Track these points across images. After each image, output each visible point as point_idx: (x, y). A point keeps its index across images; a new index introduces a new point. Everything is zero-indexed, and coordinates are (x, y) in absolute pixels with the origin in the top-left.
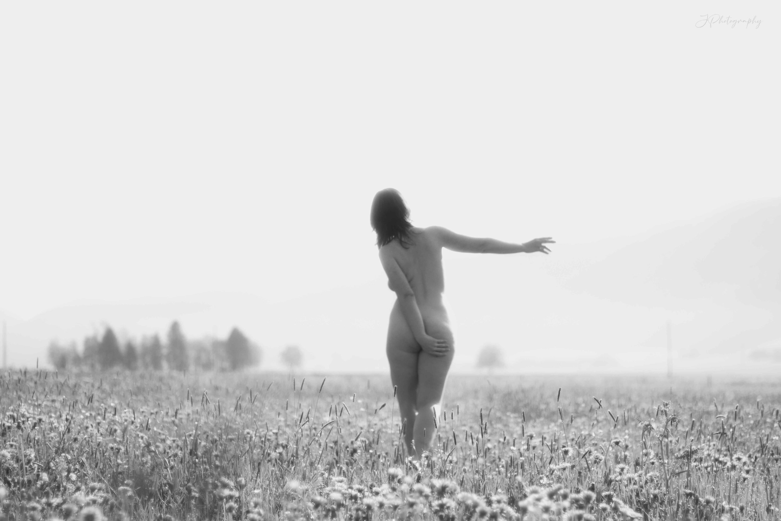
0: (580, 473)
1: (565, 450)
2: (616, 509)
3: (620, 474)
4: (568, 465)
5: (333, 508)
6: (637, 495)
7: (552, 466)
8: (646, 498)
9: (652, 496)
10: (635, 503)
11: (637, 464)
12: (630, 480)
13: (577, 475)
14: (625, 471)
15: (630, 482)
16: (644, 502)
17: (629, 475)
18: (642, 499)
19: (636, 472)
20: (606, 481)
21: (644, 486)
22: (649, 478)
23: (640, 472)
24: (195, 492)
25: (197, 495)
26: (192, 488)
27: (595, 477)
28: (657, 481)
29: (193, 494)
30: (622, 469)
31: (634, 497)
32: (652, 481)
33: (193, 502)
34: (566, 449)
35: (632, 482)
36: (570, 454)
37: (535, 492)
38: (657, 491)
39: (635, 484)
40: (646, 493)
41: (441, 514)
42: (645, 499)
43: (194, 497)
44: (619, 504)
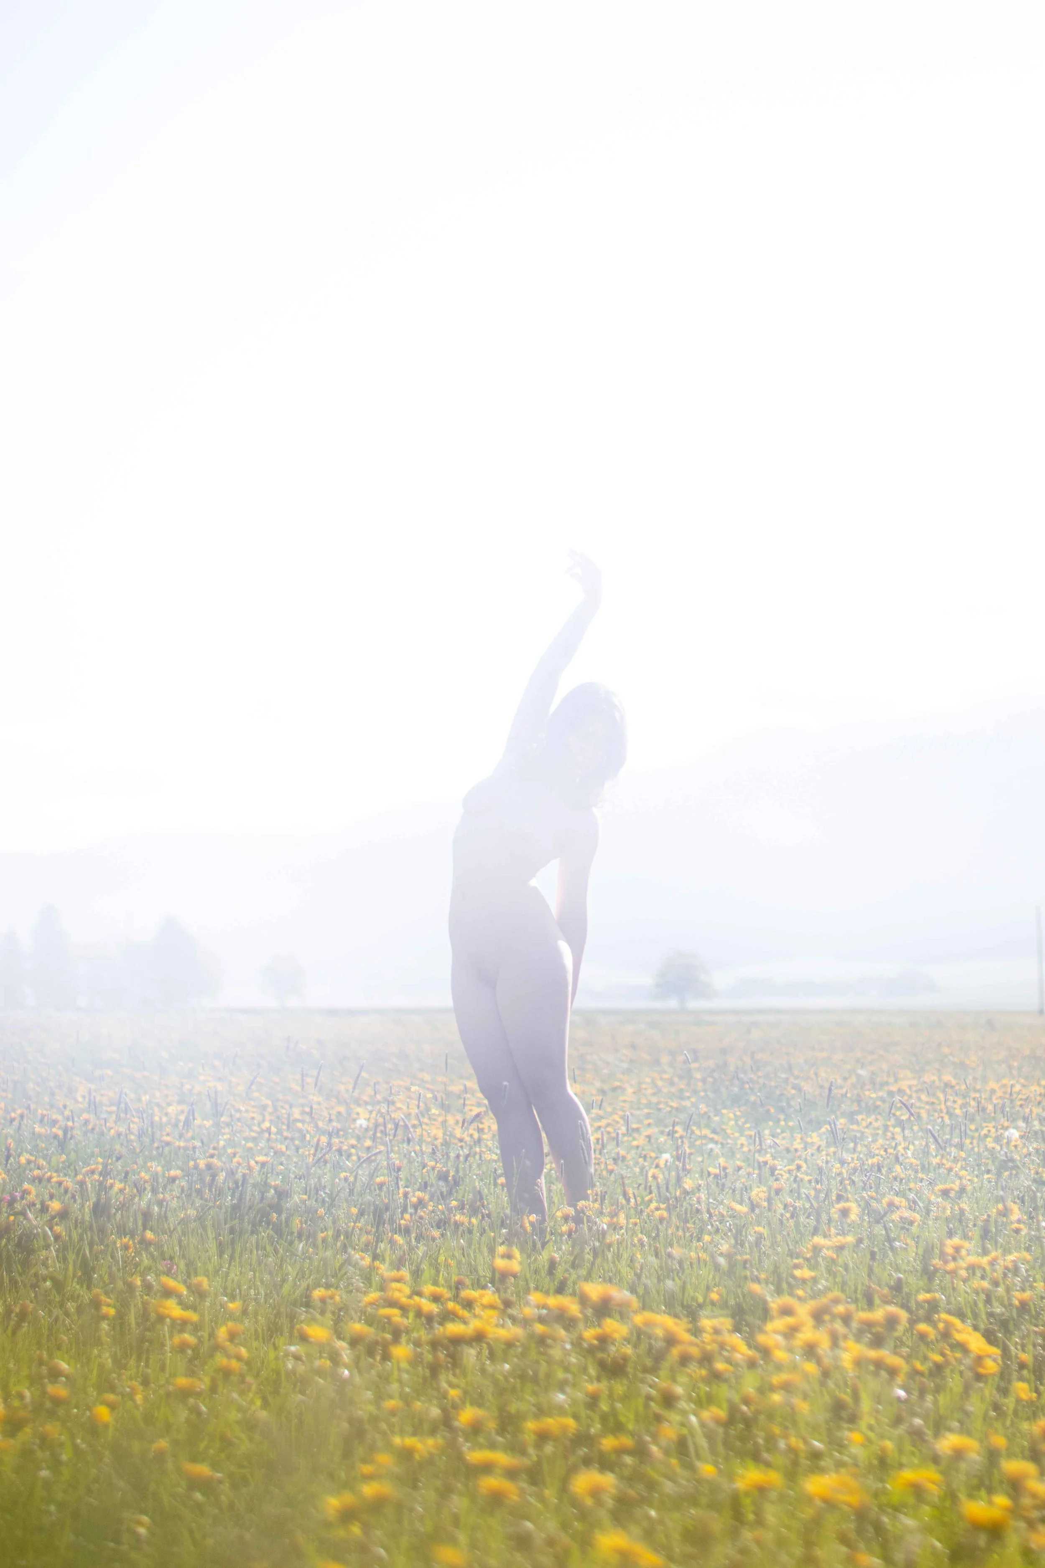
0: (873, 1255)
1: (844, 1208)
2: (946, 1335)
3: (954, 1259)
4: (850, 1239)
5: (384, 1339)
6: (988, 1301)
7: (818, 1240)
8: (1005, 1307)
9: (1017, 1303)
10: (984, 1317)
11: (985, 1234)
12: (972, 1269)
13: (868, 1256)
14: (963, 1252)
15: (974, 1274)
16: (1003, 1314)
17: (972, 1259)
18: (998, 1310)
19: (985, 1252)
20: (925, 1271)
21: (1001, 1281)
22: (1010, 1265)
23: (993, 1254)
24: (109, 1305)
25: (112, 1312)
26: (103, 1298)
27: (902, 1260)
28: (1027, 1271)
29: (104, 1309)
30: (957, 1249)
31: (981, 1305)
32: (1016, 1271)
33: (105, 1325)
34: (847, 1205)
35: (978, 1274)
36: (853, 1216)
37: (787, 1311)
38: (1027, 1295)
39: (983, 1278)
40: (1004, 1294)
41: (600, 1355)
42: (1003, 1310)
43: (105, 1317)
44: (953, 1325)
